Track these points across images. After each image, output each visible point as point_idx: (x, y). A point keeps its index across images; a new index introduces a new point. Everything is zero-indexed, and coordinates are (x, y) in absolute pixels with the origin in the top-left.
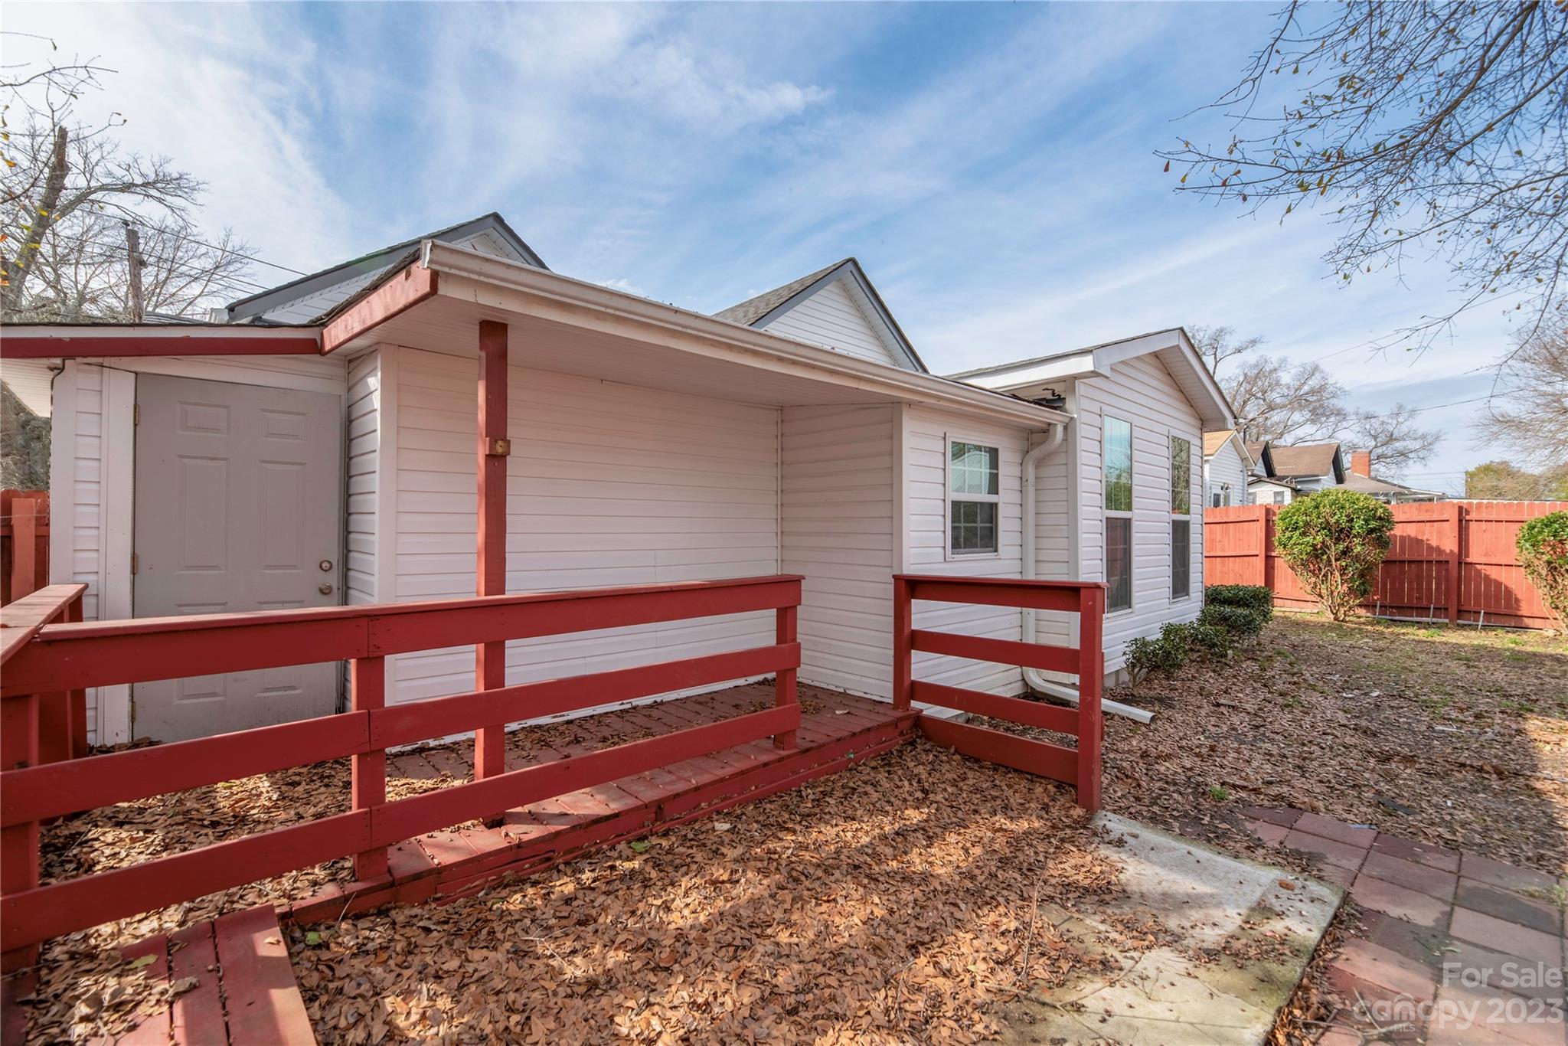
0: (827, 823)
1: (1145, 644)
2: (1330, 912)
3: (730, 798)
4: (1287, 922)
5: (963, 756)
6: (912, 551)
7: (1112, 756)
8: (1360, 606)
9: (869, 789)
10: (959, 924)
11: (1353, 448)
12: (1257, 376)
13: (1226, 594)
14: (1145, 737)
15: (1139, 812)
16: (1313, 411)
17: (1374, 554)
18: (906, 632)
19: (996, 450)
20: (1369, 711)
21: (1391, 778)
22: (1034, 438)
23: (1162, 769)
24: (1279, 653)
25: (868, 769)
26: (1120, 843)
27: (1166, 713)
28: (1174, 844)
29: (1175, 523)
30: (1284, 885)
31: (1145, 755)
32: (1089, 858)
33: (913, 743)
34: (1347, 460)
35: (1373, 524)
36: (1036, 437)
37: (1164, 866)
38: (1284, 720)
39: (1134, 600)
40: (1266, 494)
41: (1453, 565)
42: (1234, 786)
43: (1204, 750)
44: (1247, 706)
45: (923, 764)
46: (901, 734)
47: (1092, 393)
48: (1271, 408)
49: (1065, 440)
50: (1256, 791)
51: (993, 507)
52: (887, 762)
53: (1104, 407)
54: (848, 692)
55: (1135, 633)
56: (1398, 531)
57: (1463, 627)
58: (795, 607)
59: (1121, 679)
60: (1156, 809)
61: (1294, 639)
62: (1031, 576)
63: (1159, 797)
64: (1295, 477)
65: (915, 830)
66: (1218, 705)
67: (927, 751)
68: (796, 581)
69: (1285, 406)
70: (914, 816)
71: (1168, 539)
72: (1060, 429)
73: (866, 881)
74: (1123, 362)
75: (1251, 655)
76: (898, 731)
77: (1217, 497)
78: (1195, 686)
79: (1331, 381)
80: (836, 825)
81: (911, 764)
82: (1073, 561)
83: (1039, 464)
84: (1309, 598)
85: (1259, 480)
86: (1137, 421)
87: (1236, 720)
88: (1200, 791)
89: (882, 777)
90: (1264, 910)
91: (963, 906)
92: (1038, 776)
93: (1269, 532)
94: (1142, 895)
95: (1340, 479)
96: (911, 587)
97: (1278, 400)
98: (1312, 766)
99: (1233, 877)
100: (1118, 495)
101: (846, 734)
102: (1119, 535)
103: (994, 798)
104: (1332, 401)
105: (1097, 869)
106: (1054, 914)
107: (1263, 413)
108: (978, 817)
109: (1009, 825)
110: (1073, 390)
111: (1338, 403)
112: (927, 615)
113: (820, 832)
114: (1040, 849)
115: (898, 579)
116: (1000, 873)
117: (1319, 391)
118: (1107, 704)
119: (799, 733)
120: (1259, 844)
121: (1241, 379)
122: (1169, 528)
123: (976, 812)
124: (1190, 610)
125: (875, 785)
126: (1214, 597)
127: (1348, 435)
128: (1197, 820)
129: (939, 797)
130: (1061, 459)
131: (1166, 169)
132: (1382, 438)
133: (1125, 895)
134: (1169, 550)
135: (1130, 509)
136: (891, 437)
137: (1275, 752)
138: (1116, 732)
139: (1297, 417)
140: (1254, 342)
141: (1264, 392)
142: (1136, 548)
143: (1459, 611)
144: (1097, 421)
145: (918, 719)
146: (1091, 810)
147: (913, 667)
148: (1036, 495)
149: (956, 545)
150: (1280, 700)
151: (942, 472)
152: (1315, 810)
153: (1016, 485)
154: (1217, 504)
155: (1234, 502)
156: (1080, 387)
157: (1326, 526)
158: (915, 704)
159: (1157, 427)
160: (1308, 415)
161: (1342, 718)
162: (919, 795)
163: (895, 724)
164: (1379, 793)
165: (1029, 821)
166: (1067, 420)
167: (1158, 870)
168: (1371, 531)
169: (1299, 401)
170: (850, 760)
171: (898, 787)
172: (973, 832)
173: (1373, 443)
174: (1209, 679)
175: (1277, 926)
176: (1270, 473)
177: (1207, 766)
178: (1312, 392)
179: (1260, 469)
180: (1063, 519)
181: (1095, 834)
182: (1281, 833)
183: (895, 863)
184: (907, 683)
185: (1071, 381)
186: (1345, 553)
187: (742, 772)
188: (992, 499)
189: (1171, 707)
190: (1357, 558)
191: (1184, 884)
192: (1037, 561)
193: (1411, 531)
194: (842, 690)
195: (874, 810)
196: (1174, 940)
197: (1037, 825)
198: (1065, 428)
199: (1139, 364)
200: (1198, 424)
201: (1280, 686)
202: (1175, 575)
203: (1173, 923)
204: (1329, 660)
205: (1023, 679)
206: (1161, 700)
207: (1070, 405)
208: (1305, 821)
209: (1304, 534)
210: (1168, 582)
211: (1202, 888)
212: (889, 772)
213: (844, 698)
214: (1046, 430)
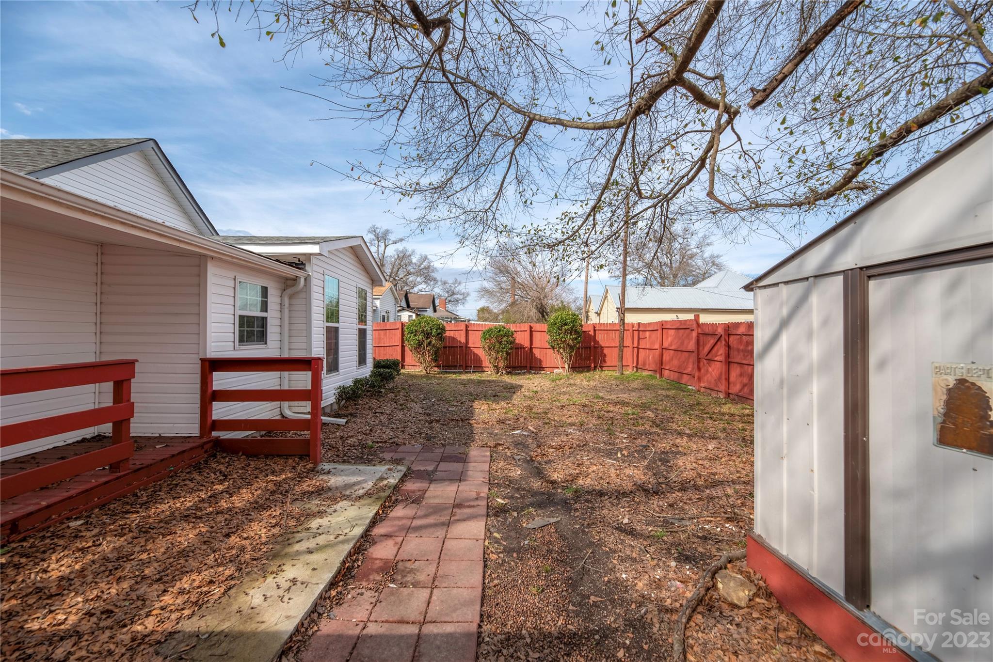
0: (160, 503)
1: (344, 388)
2: (402, 473)
3: (77, 508)
4: (389, 480)
5: (247, 456)
6: (213, 344)
7: (327, 441)
8: (435, 366)
9: (187, 482)
10: (251, 521)
11: (440, 296)
12: (403, 257)
13: (383, 363)
14: (343, 430)
15: (338, 461)
16: (425, 278)
17: (439, 344)
18: (209, 391)
19: (266, 288)
20: (430, 407)
21: (431, 428)
22: (288, 284)
23: (349, 442)
24: (403, 389)
25: (185, 474)
26: (329, 472)
27: (353, 420)
28: (351, 467)
29: (360, 330)
30: (389, 469)
31: (342, 438)
32: (314, 481)
33: (215, 456)
34: (437, 302)
35: (439, 331)
36: (289, 282)
37: (346, 475)
38: (400, 415)
39: (340, 368)
40: (405, 316)
41: (464, 348)
42: (377, 442)
43: (368, 432)
44: (387, 412)
45: (223, 464)
46: (206, 452)
47: (318, 262)
48: (409, 273)
49: (305, 286)
50: (385, 442)
51: (264, 319)
52: (198, 468)
53: (325, 271)
54: (162, 435)
55: (341, 384)
56: (447, 334)
57: (467, 373)
58: (130, 380)
59: (334, 408)
60: (345, 458)
61: (410, 382)
62: (286, 355)
63: (347, 453)
64: (418, 308)
65: (222, 493)
66: (376, 413)
67: (224, 458)
68: (131, 364)
69: (414, 274)
70: (220, 488)
71: (356, 337)
72: (302, 280)
73: (194, 520)
74: (336, 250)
75: (391, 391)
76: (204, 450)
77: (384, 316)
78: (367, 407)
79: (432, 264)
80: (168, 503)
81: (214, 466)
82: (309, 348)
83: (291, 297)
84: (418, 364)
85: (403, 309)
86: (341, 278)
87: (382, 418)
88: (364, 447)
89: (195, 475)
90: (382, 479)
91: (252, 514)
92: (290, 456)
93: (403, 335)
94: (336, 487)
95: (435, 311)
96: (213, 365)
97: (411, 270)
98: (407, 430)
99: (372, 472)
100: (332, 314)
101: (167, 456)
102: (333, 335)
103: (267, 470)
104: (433, 274)
105: (318, 484)
106: (298, 504)
107: (405, 276)
108: (258, 480)
109: (275, 478)
110: (309, 261)
111: (434, 275)
112: (222, 381)
113: (157, 508)
114: (291, 483)
115: (203, 361)
116: (271, 498)
117: (428, 268)
118: (325, 419)
119: (131, 462)
120: (384, 460)
121: (396, 257)
122: (357, 332)
123: (256, 477)
124: (367, 371)
125: (191, 480)
126: (378, 365)
127: (438, 290)
128: (362, 457)
129: (235, 476)
130: (303, 295)
131: (352, 170)
132: (450, 293)
133: (330, 489)
134: (357, 343)
135: (338, 322)
136: (199, 276)
137: (395, 427)
138: (329, 431)
139: (419, 279)
140: (402, 240)
141: (406, 266)
142: (341, 342)
143: (466, 366)
144: (321, 277)
145: (218, 442)
146: (316, 464)
147: (213, 412)
148: (289, 314)
149: (241, 340)
150: (400, 407)
151: (233, 299)
152: (405, 444)
153: (278, 307)
154: (384, 320)
155: (391, 320)
156: (314, 260)
157: (423, 331)
158: (215, 434)
159: (351, 282)
160: (423, 279)
161: (421, 411)
162: (222, 478)
163: (202, 446)
164: (427, 434)
165: (285, 475)
166: (306, 276)
167: (344, 477)
168: (438, 334)
169: (419, 273)
170: (171, 471)
171: (207, 478)
172: (256, 485)
173: (447, 295)
174: (374, 403)
175: (385, 482)
176: (408, 306)
177: (369, 437)
178: (425, 268)
179: (404, 304)
180: (304, 327)
181: (318, 472)
182: (391, 454)
183: (211, 509)
184: (209, 422)
185: (309, 256)
186: (430, 343)
187: (87, 491)
188: (264, 314)
189: (356, 417)
190: (433, 346)
191: (353, 479)
192: (289, 349)
193: (452, 334)
194: (158, 435)
195: (192, 491)
196: (347, 498)
197: (289, 475)
198: (305, 279)
199: (343, 251)
200: (371, 282)
201: (402, 402)
202: (360, 355)
203: (348, 493)
204: (421, 390)
205: (282, 414)
206: (351, 415)
207: (308, 268)
208: (401, 449)
209: (415, 335)
210: (356, 358)
211: (360, 479)
212: (200, 472)
213: (160, 439)
214: (295, 279)
